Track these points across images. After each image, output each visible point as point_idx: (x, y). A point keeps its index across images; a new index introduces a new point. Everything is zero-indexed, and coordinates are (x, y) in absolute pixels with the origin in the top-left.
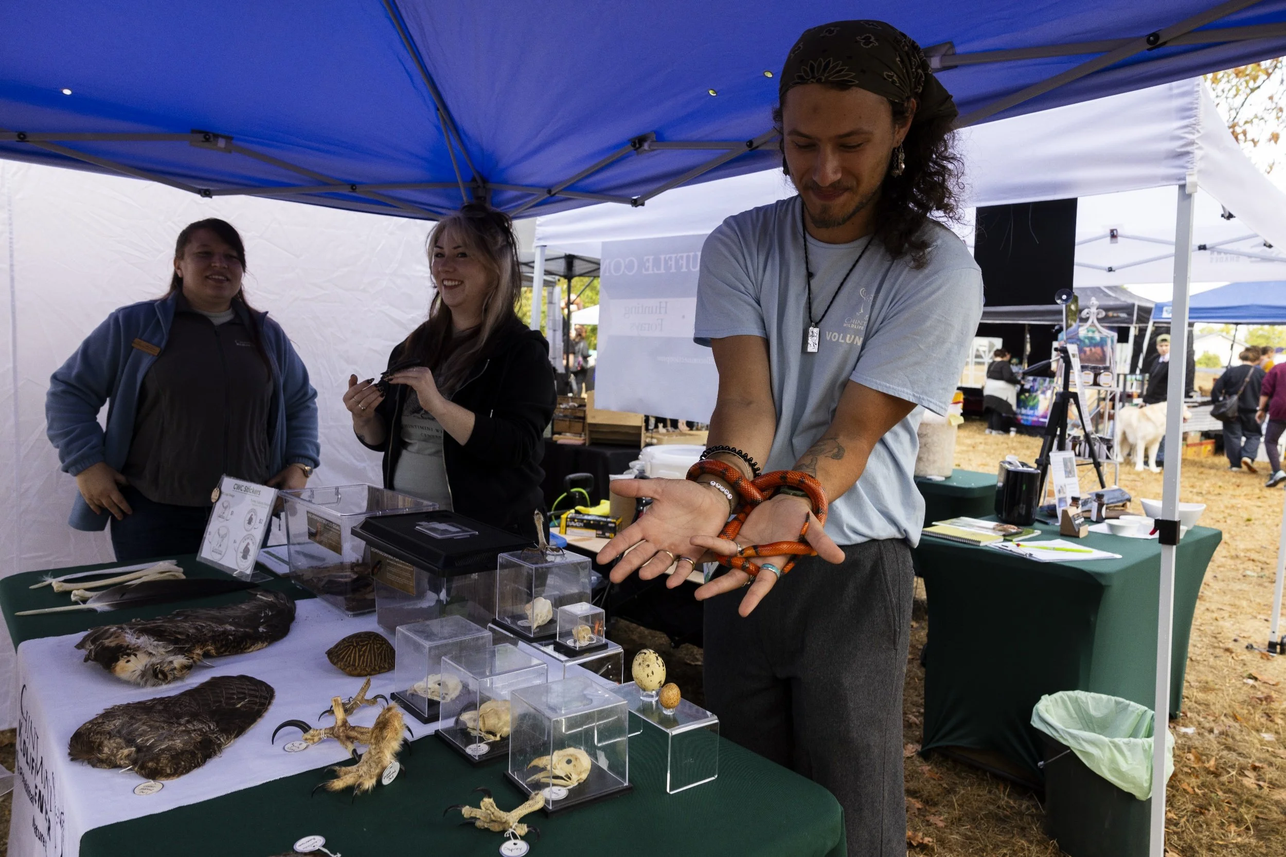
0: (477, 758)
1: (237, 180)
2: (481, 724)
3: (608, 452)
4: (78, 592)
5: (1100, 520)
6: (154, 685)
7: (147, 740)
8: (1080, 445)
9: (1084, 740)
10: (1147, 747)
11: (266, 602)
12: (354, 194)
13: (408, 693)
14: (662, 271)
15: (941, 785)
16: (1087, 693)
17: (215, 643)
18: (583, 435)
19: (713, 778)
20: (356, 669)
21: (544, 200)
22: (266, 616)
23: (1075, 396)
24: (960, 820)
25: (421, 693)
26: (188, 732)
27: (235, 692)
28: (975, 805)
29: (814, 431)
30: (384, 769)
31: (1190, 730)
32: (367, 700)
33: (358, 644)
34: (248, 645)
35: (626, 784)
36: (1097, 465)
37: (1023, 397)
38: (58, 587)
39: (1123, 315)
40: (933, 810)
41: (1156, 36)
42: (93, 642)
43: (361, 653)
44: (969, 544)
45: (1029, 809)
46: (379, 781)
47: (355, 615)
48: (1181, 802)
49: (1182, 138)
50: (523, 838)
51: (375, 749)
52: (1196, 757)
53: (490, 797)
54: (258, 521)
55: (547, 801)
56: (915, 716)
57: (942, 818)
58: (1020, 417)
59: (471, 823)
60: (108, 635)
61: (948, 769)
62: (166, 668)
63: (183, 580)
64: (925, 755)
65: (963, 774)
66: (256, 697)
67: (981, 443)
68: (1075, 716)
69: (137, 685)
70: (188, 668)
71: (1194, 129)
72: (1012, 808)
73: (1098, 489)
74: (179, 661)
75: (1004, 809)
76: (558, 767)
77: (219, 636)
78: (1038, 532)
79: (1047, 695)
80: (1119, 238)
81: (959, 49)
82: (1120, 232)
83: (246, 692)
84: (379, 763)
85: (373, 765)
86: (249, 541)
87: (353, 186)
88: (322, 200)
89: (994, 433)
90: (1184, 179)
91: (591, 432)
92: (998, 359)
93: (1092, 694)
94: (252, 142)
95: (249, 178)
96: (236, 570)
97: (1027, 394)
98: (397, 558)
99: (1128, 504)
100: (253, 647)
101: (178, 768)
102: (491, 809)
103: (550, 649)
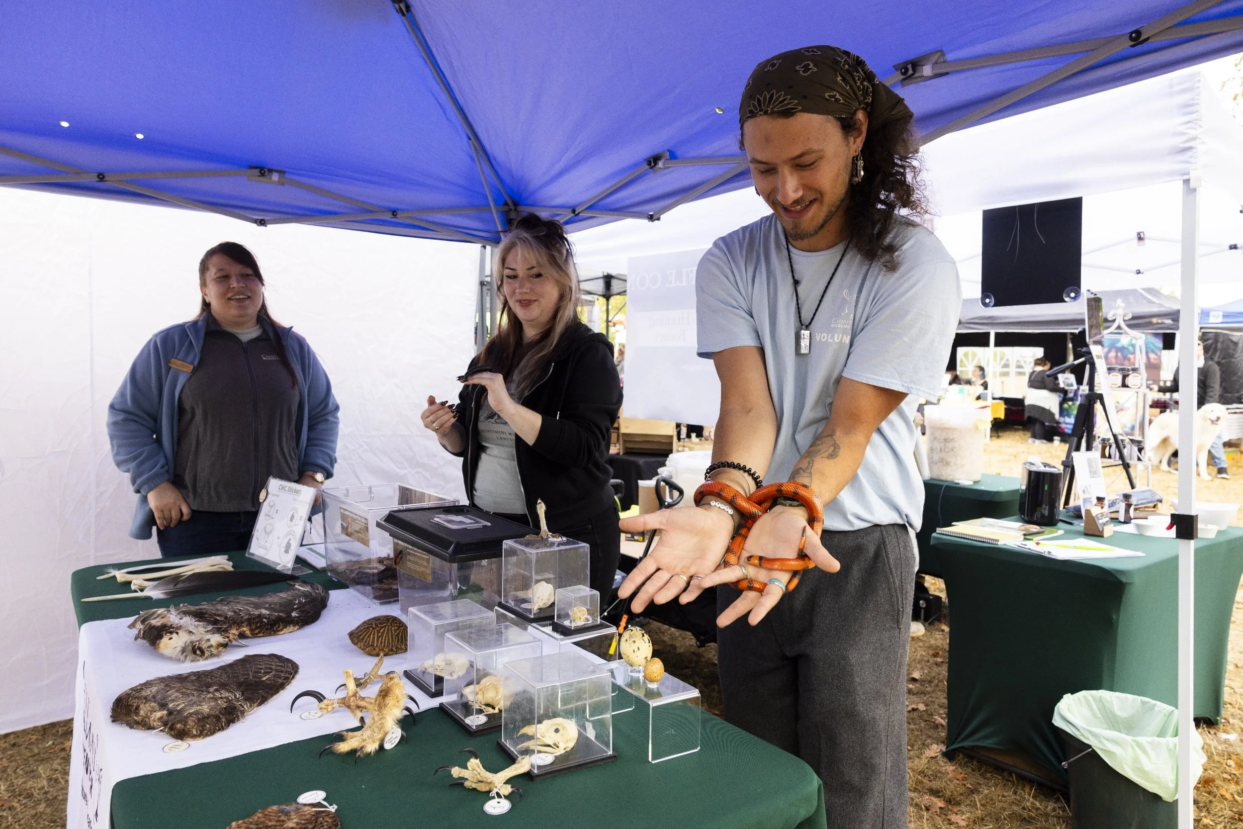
0: (474, 728)
1: (290, 210)
2: (480, 697)
3: (641, 461)
4: (137, 581)
5: (1127, 521)
6: (192, 661)
7: (178, 705)
8: (1110, 447)
9: (1105, 738)
10: (1171, 746)
11: (303, 592)
12: (394, 220)
13: (419, 671)
14: (684, 284)
15: (965, 785)
16: (1111, 693)
17: (250, 625)
18: (618, 445)
19: (696, 750)
20: (374, 649)
21: (570, 219)
22: (300, 602)
23: (1100, 397)
24: (983, 819)
25: (430, 670)
26: (215, 699)
27: (263, 667)
28: (999, 805)
29: (814, 427)
30: (386, 734)
31: (1233, 737)
32: (381, 676)
33: (377, 626)
34: (281, 628)
35: (610, 753)
36: (1126, 467)
37: (1066, 406)
38: (121, 577)
39: (1169, 322)
40: (955, 810)
41: (1138, 33)
42: (143, 622)
43: (380, 634)
44: (987, 543)
45: (1055, 811)
46: (381, 747)
47: (381, 604)
48: (1218, 808)
49: (1183, 134)
50: (506, 797)
51: (378, 715)
52: (1237, 764)
53: (476, 758)
54: (299, 518)
55: (532, 766)
56: (942, 718)
57: (964, 817)
58: (1063, 426)
59: (459, 783)
60: (155, 616)
61: (973, 770)
62: (204, 646)
63: (231, 572)
64: (949, 756)
65: (988, 775)
66: (282, 672)
67: (1023, 452)
68: (1100, 716)
69: (178, 660)
70: (225, 646)
71: (1196, 124)
72: (1037, 809)
73: (1128, 490)
74: (216, 639)
75: (1029, 810)
76: (547, 735)
77: (254, 619)
78: (1061, 532)
79: (1069, 694)
80: (1146, 241)
81: (950, 57)
82: (1147, 235)
83: (274, 667)
84: (382, 728)
85: (376, 730)
86: (291, 537)
87: (394, 213)
88: (363, 226)
89: (1037, 442)
90: (1188, 174)
91: (625, 441)
92: (1039, 368)
93: (1117, 694)
94: (302, 175)
95: (301, 208)
96: (279, 564)
97: (1070, 403)
98: (415, 547)
99: (1159, 504)
100: (285, 629)
101: (203, 730)
102: (477, 769)
103: (549, 629)
